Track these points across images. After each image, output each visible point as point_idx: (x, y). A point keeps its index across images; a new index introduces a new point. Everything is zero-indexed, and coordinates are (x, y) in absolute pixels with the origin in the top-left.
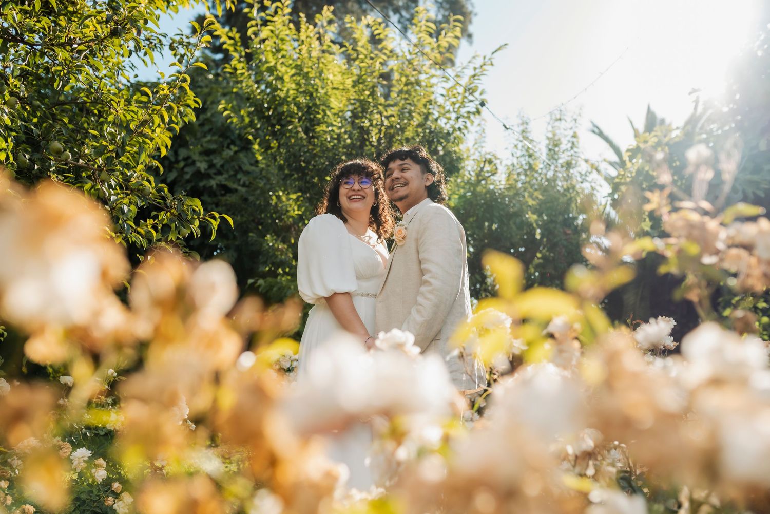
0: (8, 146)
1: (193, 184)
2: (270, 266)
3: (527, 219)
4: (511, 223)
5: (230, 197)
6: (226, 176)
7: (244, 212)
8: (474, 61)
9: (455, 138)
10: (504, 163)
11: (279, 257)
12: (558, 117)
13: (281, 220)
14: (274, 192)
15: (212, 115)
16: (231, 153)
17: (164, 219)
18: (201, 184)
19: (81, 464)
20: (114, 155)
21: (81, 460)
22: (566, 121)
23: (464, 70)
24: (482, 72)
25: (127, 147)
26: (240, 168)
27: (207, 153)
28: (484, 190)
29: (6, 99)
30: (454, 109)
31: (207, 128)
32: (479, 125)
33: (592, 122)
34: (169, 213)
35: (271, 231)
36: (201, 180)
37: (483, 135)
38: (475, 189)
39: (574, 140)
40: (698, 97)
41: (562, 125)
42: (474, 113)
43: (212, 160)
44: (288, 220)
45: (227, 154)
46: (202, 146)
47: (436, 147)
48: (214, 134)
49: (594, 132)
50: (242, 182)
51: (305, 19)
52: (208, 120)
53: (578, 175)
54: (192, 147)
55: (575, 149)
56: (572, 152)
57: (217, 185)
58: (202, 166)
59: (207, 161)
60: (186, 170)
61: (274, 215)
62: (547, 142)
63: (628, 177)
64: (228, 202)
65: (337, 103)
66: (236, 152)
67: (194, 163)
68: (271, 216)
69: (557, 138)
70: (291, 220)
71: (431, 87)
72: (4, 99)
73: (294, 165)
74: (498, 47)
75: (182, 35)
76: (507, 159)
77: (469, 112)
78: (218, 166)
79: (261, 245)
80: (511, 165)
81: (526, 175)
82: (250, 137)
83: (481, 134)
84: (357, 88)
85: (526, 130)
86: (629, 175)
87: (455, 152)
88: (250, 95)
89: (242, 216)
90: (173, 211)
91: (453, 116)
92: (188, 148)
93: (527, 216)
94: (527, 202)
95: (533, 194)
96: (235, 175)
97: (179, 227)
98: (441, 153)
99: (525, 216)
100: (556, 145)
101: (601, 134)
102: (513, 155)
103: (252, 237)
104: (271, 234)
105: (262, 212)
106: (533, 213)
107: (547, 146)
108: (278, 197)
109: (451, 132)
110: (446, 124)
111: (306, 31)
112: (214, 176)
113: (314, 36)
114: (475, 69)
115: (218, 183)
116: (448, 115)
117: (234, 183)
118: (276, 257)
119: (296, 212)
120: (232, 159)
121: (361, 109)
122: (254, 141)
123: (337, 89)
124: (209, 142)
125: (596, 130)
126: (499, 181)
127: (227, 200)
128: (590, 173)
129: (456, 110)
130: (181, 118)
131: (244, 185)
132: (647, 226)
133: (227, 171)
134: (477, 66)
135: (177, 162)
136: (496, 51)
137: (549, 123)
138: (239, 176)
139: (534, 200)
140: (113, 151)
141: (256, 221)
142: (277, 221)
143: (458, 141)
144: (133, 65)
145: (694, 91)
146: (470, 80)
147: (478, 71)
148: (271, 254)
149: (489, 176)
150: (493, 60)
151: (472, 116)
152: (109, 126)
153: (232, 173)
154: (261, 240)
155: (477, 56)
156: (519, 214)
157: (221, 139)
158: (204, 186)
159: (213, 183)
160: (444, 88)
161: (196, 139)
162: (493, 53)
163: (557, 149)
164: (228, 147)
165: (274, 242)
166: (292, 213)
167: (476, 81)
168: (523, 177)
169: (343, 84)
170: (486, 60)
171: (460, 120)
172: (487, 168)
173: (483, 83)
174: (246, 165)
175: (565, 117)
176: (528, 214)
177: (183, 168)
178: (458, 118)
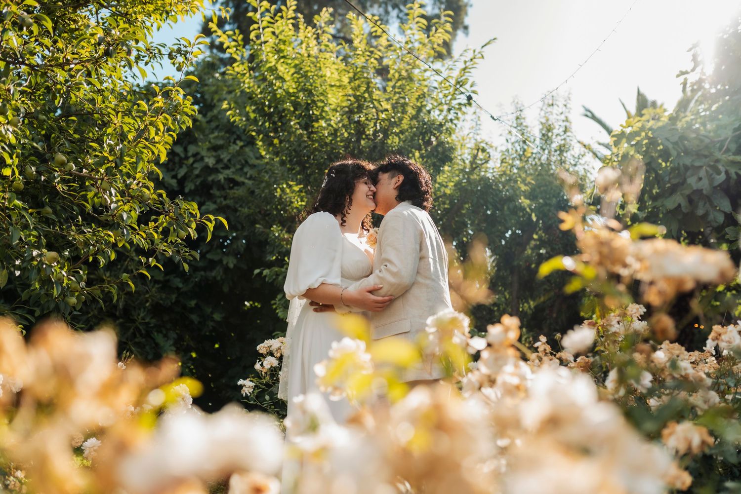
0: (13, 162)
1: (202, 179)
2: (277, 255)
3: (520, 204)
4: (506, 208)
5: (237, 190)
6: (232, 170)
7: (250, 205)
8: (466, 54)
9: (447, 129)
10: (499, 149)
11: (285, 246)
12: (551, 102)
13: (285, 211)
14: (278, 185)
15: (219, 112)
16: (237, 148)
17: (164, 222)
18: (210, 179)
19: (92, 453)
20: (114, 165)
21: (92, 449)
22: (558, 106)
23: (456, 63)
24: (472, 65)
25: (125, 158)
26: (247, 162)
27: (215, 148)
28: (478, 178)
29: (10, 119)
30: (445, 101)
31: (213, 125)
32: (475, 113)
33: (584, 107)
34: (167, 217)
35: (277, 222)
36: (210, 175)
37: (479, 123)
38: (469, 177)
39: (567, 124)
40: (686, 80)
41: (555, 110)
42: (465, 105)
43: (219, 156)
44: (293, 211)
45: (234, 149)
46: (210, 142)
47: (430, 138)
48: (221, 130)
49: (587, 116)
50: (248, 175)
51: (303, 20)
52: (215, 118)
53: (571, 158)
54: (200, 144)
55: (568, 134)
56: (565, 136)
57: (225, 179)
58: (210, 161)
59: (215, 157)
60: (195, 165)
61: (279, 207)
62: (541, 127)
63: (614, 161)
64: (236, 195)
65: (335, 99)
66: (241, 147)
67: (202, 159)
68: (276, 208)
69: (550, 123)
70: (295, 210)
71: (424, 80)
72: (8, 119)
73: (295, 159)
74: (487, 41)
75: (180, 45)
76: (502, 145)
77: (460, 104)
78: (225, 161)
79: (268, 235)
80: (506, 150)
81: (521, 160)
82: (254, 134)
83: (477, 122)
84: (352, 84)
85: (520, 117)
86: (616, 160)
87: (448, 143)
88: (252, 95)
89: (249, 208)
90: (171, 214)
91: (445, 107)
92: (198, 146)
93: (520, 201)
94: (520, 188)
95: (526, 180)
96: (242, 169)
97: (177, 229)
98: (435, 143)
99: (518, 201)
100: (549, 130)
101: (594, 117)
102: (507, 141)
103: (259, 228)
104: (277, 225)
105: (268, 203)
106: (526, 198)
107: (541, 130)
108: (283, 190)
109: (443, 123)
110: (439, 115)
111: (304, 31)
112: (222, 171)
113: (312, 36)
114: (465, 62)
115: (226, 176)
116: (440, 107)
117: (241, 176)
118: (283, 246)
119: (300, 203)
120: (239, 153)
121: (357, 105)
122: (256, 137)
123: (334, 86)
124: (216, 138)
125: (589, 114)
126: (493, 168)
127: (235, 193)
128: (582, 156)
129: (448, 102)
130: (178, 125)
131: (250, 178)
132: (634, 208)
133: (234, 165)
134: (467, 60)
135: (187, 158)
136: (485, 45)
137: (542, 109)
138: (245, 170)
139: (526, 185)
140: (112, 161)
141: (263, 212)
142: (282, 212)
143: (450, 132)
144: (134, 75)
145: (682, 73)
146: (461, 73)
147: (468, 64)
148: (277, 244)
149: (483, 164)
150: (483, 53)
151: (463, 108)
152: (108, 138)
153: (238, 167)
154: (268, 230)
155: (468, 49)
156: (511, 199)
157: (227, 135)
158: (213, 181)
159: (221, 177)
160: (436, 81)
161: (204, 136)
162: (483, 47)
163: (550, 134)
164: (235, 143)
165: (280, 232)
166: (295, 205)
167: (467, 74)
168: (517, 163)
169: (340, 80)
170: (476, 53)
171: (452, 112)
172: (481, 155)
173: (474, 76)
174: (252, 159)
175: (557, 103)
176: (521, 199)
177: (192, 164)
178: (449, 110)
